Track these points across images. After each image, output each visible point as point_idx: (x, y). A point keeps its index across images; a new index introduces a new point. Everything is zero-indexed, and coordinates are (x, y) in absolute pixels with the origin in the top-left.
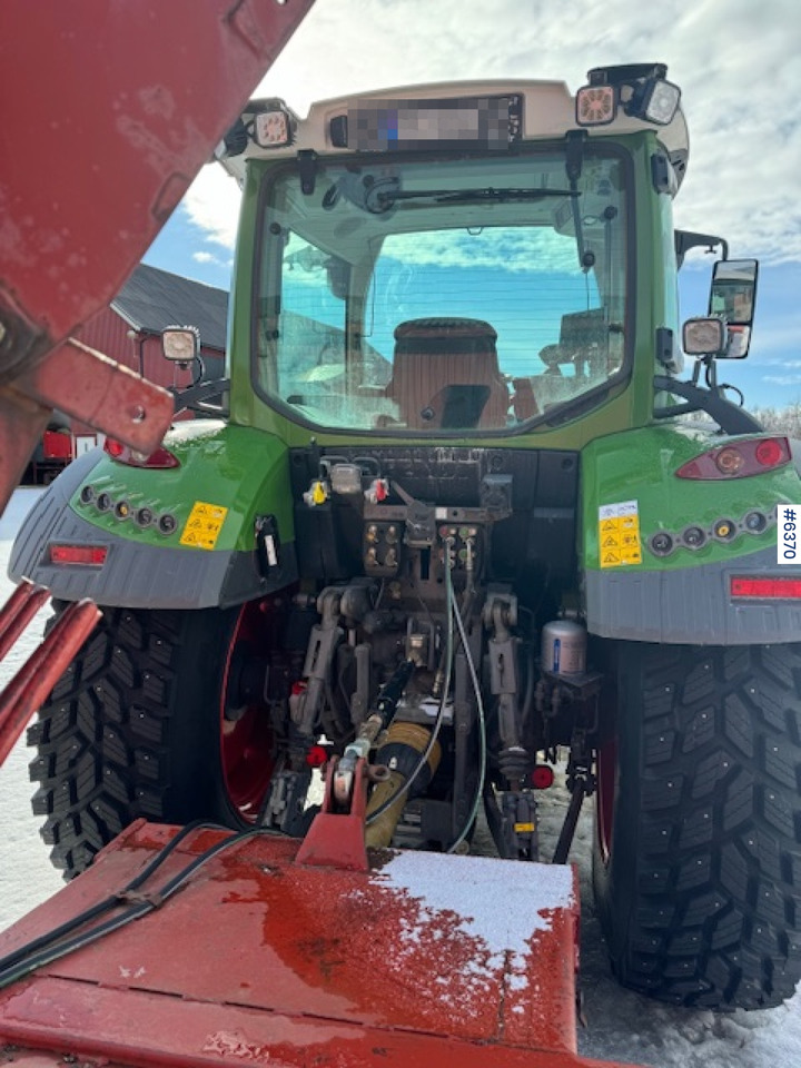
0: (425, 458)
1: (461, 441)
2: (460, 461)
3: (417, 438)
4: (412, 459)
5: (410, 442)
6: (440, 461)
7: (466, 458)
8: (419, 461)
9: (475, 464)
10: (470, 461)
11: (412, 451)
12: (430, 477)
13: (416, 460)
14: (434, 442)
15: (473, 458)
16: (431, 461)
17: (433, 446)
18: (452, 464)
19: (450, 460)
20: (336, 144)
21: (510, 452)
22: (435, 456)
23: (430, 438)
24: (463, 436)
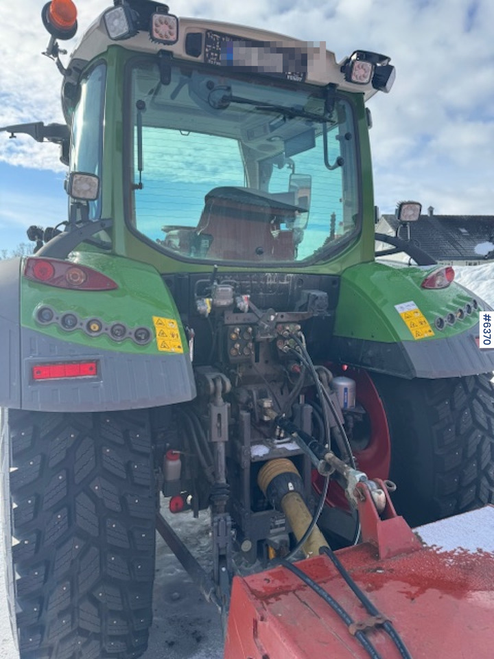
0: (258, 280)
1: (280, 270)
2: (280, 283)
3: (254, 267)
4: (251, 281)
5: (250, 270)
6: (268, 283)
7: (282, 280)
8: (256, 282)
9: (287, 284)
10: (285, 282)
11: (251, 276)
12: (261, 293)
13: (253, 282)
14: (265, 270)
15: (287, 280)
16: (262, 282)
17: (264, 272)
18: (276, 285)
19: (274, 282)
20: (188, 52)
21: (307, 276)
22: (265, 279)
23: (263, 267)
24: (282, 266)
